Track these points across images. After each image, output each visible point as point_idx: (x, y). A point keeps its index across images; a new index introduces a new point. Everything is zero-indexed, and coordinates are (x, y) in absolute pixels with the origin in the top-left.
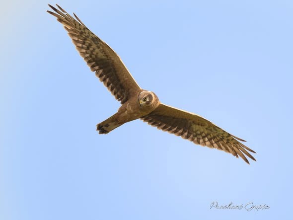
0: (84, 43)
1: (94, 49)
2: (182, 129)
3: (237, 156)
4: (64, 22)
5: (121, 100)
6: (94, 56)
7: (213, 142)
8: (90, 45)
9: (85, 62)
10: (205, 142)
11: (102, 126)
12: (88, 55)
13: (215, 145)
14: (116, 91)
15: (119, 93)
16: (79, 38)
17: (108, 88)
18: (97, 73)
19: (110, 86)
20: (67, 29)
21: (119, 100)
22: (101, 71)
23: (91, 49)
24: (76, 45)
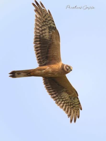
0: (41, 27)
1: (45, 33)
3: (69, 117)
4: (38, 12)
5: (40, 64)
6: (42, 36)
8: (45, 30)
9: (34, 37)
10: (63, 106)
11: (15, 73)
14: (41, 58)
15: (42, 60)
16: (40, 24)
17: (36, 56)
18: (35, 46)
19: (38, 55)
20: (36, 17)
21: (39, 64)
22: (39, 45)
23: (43, 32)
24: (35, 26)
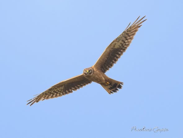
2: (118, 52)
7: (129, 38)
12: (61, 93)
13: (131, 37)
